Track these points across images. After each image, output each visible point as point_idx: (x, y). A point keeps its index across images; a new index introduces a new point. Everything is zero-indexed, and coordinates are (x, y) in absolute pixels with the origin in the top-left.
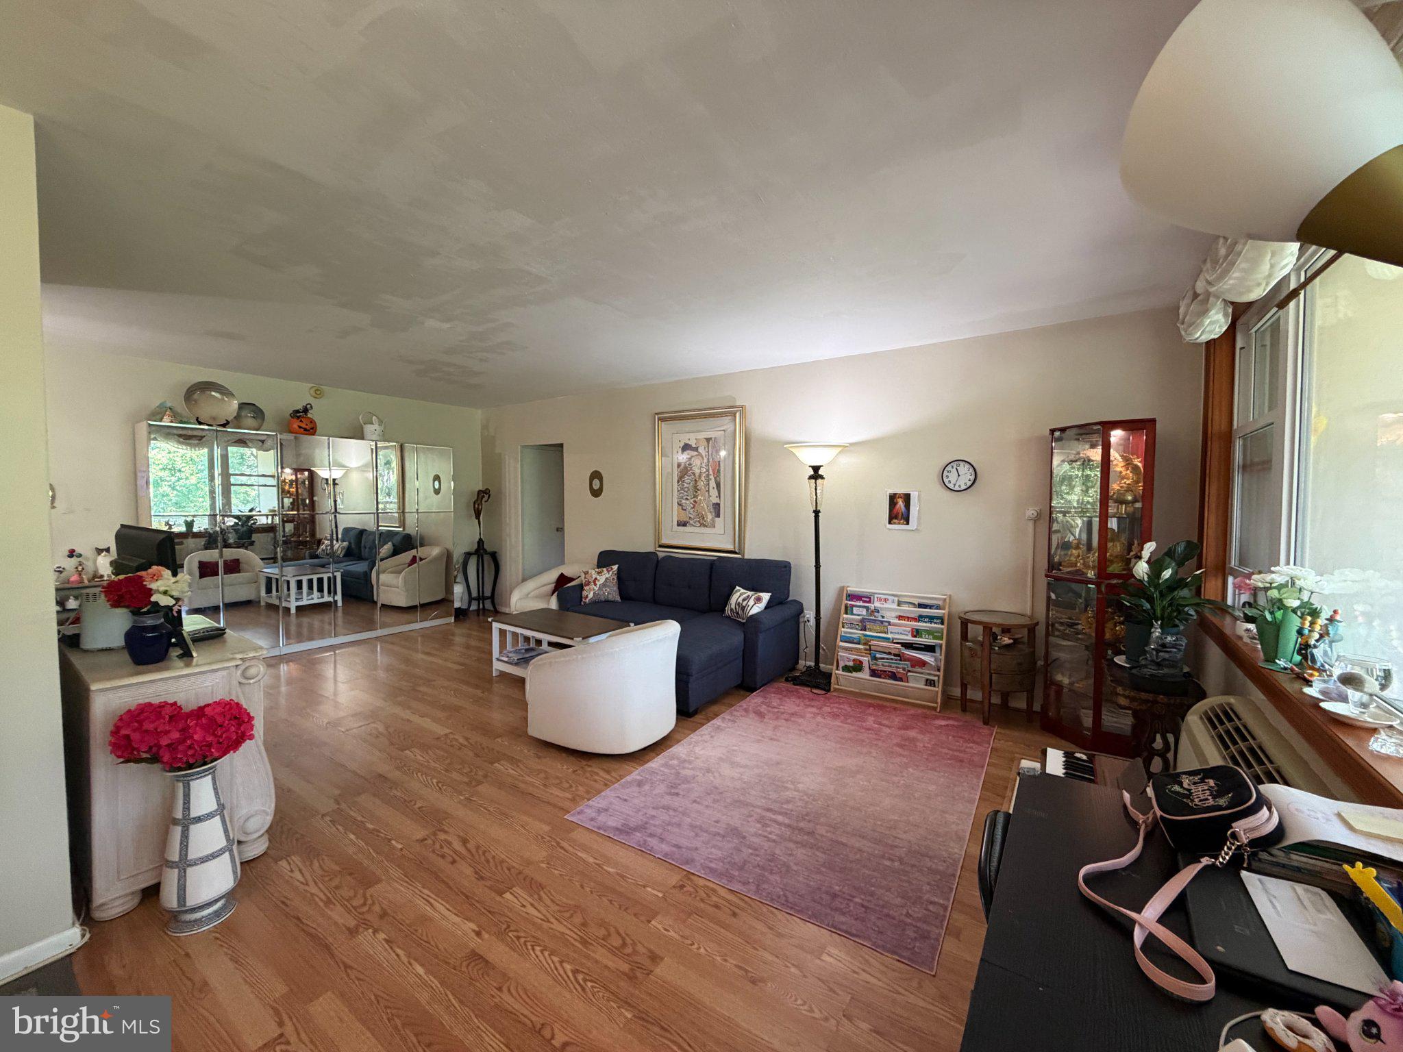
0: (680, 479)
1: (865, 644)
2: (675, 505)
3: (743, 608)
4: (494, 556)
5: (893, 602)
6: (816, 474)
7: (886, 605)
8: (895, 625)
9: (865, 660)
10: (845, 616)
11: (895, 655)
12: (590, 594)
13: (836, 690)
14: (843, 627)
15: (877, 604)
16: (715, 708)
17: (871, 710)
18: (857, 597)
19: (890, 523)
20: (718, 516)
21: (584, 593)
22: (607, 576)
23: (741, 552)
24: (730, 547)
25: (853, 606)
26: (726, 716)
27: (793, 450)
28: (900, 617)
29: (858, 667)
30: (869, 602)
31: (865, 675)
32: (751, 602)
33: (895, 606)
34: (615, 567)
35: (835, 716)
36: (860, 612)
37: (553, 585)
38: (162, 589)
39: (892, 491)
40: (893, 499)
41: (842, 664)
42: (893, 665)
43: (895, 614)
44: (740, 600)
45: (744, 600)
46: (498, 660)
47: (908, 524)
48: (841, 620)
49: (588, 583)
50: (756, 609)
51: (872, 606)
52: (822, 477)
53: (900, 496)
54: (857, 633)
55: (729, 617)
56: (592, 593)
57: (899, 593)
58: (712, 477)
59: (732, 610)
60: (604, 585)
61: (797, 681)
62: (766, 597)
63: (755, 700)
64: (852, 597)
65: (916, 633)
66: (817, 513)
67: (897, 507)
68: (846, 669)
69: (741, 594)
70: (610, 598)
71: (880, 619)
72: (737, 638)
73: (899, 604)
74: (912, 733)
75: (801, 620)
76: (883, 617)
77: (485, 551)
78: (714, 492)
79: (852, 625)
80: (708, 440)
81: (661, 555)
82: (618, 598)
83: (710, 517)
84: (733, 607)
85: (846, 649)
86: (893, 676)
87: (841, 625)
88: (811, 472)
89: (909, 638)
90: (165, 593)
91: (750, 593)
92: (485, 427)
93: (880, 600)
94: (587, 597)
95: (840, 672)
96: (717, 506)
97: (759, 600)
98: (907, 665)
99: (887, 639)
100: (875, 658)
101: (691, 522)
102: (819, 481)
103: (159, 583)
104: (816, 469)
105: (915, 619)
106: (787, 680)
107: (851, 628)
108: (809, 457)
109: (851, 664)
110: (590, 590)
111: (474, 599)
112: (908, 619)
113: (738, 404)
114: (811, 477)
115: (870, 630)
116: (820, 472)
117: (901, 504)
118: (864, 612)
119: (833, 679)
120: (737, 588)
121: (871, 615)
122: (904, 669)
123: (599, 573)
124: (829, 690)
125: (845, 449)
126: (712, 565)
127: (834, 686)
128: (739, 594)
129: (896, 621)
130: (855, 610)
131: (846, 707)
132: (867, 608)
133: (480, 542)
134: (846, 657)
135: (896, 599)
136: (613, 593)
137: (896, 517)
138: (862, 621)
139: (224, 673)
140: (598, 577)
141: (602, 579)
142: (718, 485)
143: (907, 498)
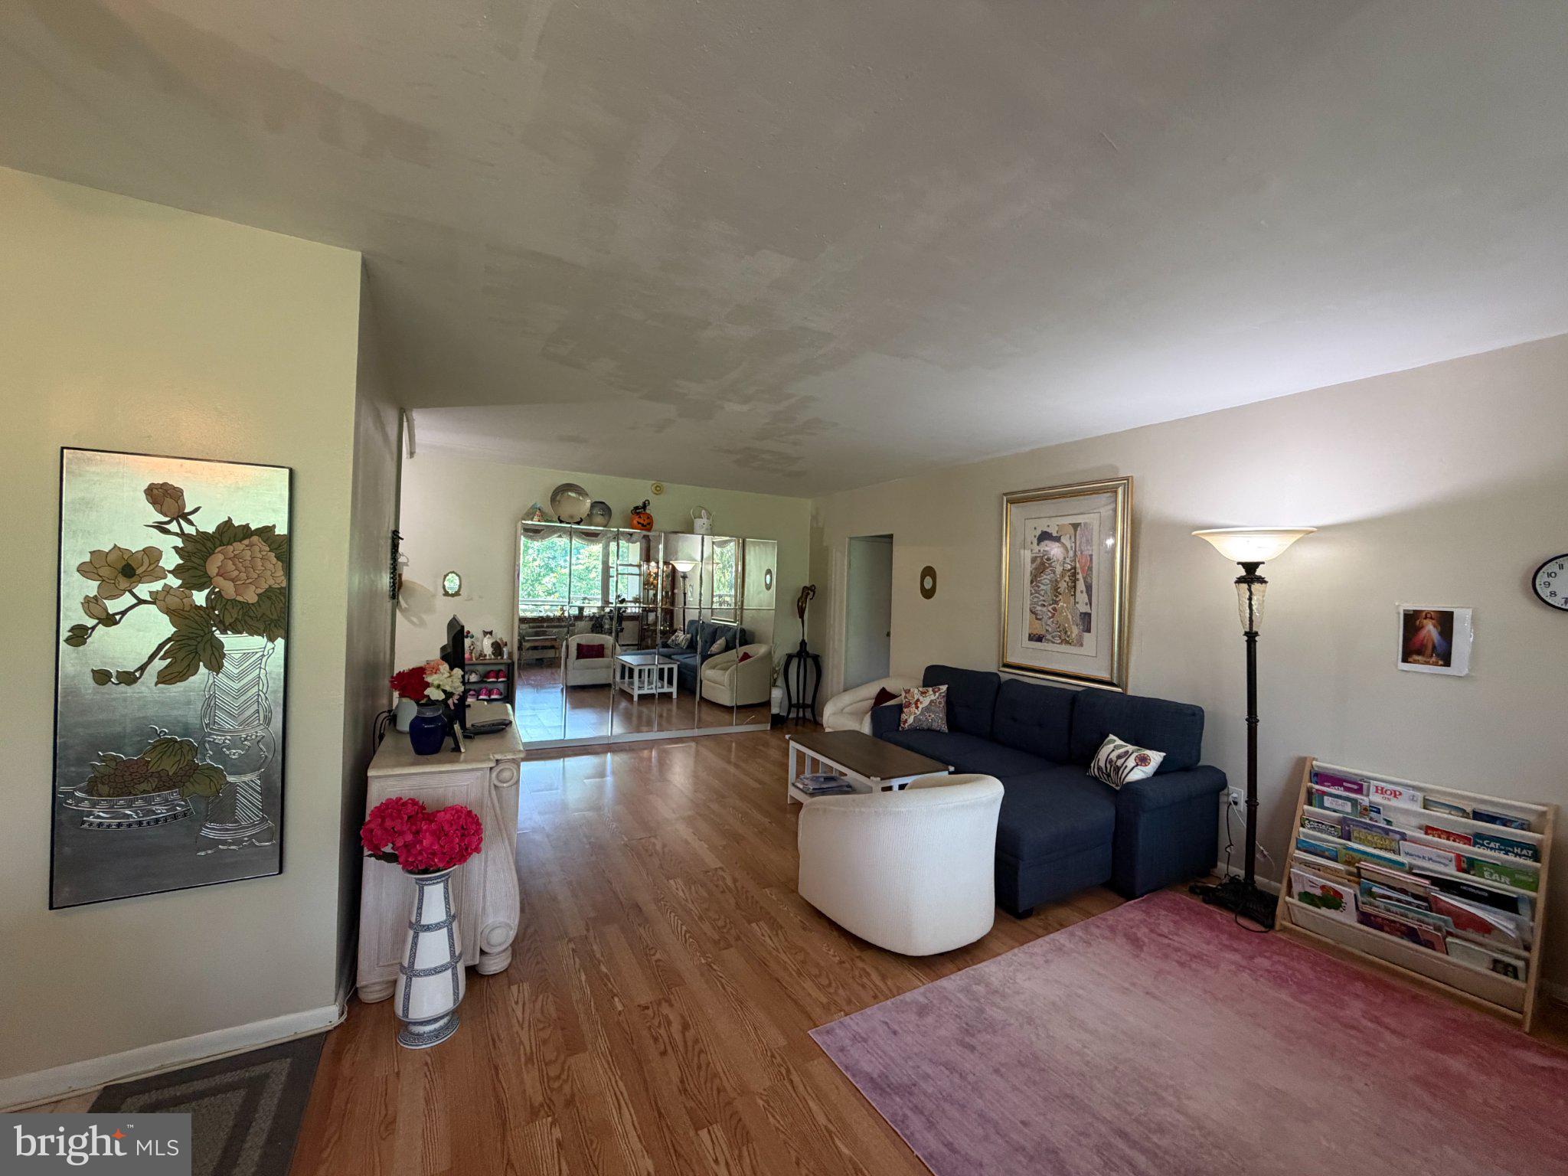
0: (1035, 578)
1: (1348, 863)
2: (1027, 614)
3: (1117, 769)
4: (817, 660)
5: (1413, 799)
6: (1250, 574)
7: (1394, 803)
8: (1414, 841)
9: (1348, 892)
10: (1306, 807)
11: (1416, 897)
12: (909, 718)
13: (1284, 929)
14: (1303, 826)
15: (1376, 798)
16: (1062, 913)
17: (1359, 987)
18: (1336, 780)
19: (1405, 660)
20: (1088, 630)
21: (904, 717)
22: (933, 697)
23: (1122, 683)
24: (1105, 676)
25: (1324, 793)
26: (1077, 930)
27: (1207, 538)
28: (1428, 830)
29: (1331, 900)
30: (1360, 791)
31: (1347, 917)
32: (1131, 763)
33: (1417, 807)
34: (944, 688)
35: (1279, 981)
36: (1336, 805)
37: (874, 701)
38: (436, 683)
39: (1412, 607)
40: (1412, 621)
41: (1297, 888)
42: (1411, 915)
43: (1415, 822)
44: (1113, 756)
45: (1119, 757)
46: (793, 785)
47: (1447, 663)
48: (1299, 813)
49: (909, 705)
50: (1138, 774)
51: (1364, 800)
52: (1262, 580)
53: (1428, 615)
54: (1333, 841)
55: (1095, 778)
56: (912, 717)
57: (1422, 785)
58: (1080, 576)
59: (1099, 768)
60: (927, 709)
61: (1211, 897)
62: (1156, 757)
63: (1129, 913)
64: (1321, 777)
65: (1469, 865)
66: (1251, 637)
67: (1423, 633)
68: (1306, 897)
69: (1116, 747)
70: (935, 726)
71: (1383, 825)
72: (1102, 814)
73: (1426, 804)
74: (1457, 1065)
75: (1223, 799)
76: (1389, 822)
77: (807, 653)
78: (1082, 597)
79: (1319, 825)
80: (1075, 526)
81: (1004, 677)
82: (945, 728)
83: (1075, 631)
84: (1102, 764)
85: (1307, 864)
86: (1412, 934)
87: (1297, 822)
88: (1242, 572)
89: (1451, 872)
90: (438, 687)
91: (1130, 748)
92: (815, 518)
93: (1383, 791)
94: (906, 721)
95: (1295, 901)
96: (1086, 618)
97: (1143, 761)
98: (1445, 921)
99: (1399, 866)
100: (1370, 893)
101: (1049, 637)
102: (1256, 587)
103: (435, 677)
104: (1251, 567)
105: (1465, 839)
106: (1193, 891)
107: (1320, 831)
108: (1237, 549)
109: (1318, 892)
110: (911, 714)
111: (794, 706)
112: (1449, 835)
113: (1122, 474)
114: (1240, 580)
115: (1361, 841)
116: (1259, 572)
117: (1431, 630)
118: (1348, 807)
119: (1280, 909)
120: (1112, 737)
121: (1362, 815)
122: (1438, 929)
123: (923, 693)
124: (1270, 926)
125: (1309, 536)
126: (1074, 699)
127: (1280, 922)
128: (1113, 747)
129: (1421, 835)
130: (1328, 801)
131: (1305, 968)
132: (1355, 803)
133: (803, 643)
134: (1305, 877)
135: (1420, 795)
136: (938, 720)
137: (1419, 652)
138: (1343, 821)
139: (479, 774)
140: (921, 698)
141: (925, 702)
142: (1089, 589)
143: (1445, 620)
